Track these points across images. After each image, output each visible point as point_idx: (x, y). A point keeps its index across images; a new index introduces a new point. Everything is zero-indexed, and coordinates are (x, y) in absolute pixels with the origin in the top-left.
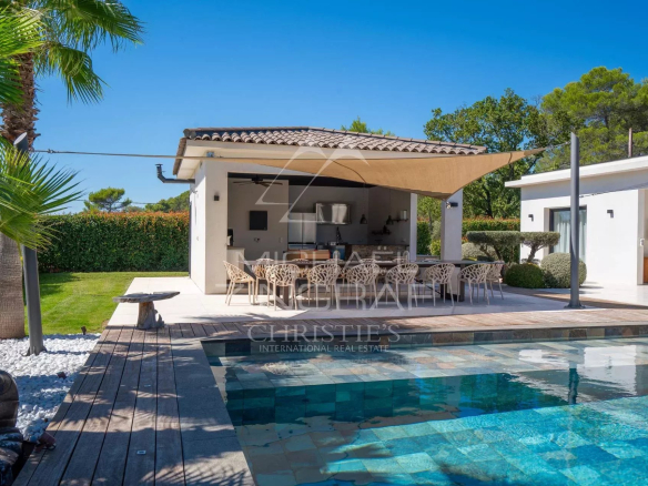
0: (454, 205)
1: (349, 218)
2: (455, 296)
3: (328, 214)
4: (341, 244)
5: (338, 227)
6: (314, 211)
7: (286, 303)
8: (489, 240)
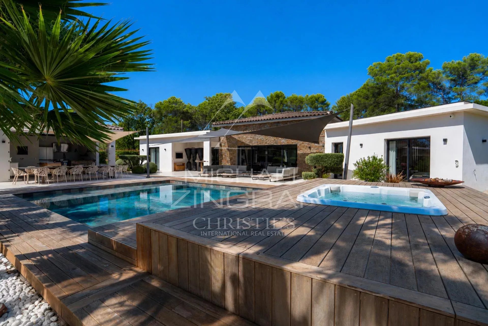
0: (112, 146)
1: (69, 149)
2: (111, 177)
3: (59, 148)
4: (66, 160)
5: (64, 153)
6: (52, 147)
7: (43, 182)
8: (126, 158)
